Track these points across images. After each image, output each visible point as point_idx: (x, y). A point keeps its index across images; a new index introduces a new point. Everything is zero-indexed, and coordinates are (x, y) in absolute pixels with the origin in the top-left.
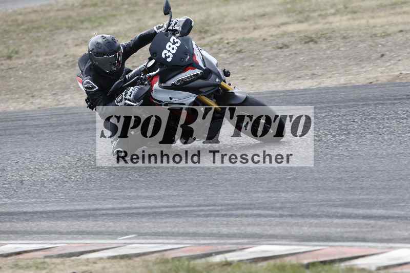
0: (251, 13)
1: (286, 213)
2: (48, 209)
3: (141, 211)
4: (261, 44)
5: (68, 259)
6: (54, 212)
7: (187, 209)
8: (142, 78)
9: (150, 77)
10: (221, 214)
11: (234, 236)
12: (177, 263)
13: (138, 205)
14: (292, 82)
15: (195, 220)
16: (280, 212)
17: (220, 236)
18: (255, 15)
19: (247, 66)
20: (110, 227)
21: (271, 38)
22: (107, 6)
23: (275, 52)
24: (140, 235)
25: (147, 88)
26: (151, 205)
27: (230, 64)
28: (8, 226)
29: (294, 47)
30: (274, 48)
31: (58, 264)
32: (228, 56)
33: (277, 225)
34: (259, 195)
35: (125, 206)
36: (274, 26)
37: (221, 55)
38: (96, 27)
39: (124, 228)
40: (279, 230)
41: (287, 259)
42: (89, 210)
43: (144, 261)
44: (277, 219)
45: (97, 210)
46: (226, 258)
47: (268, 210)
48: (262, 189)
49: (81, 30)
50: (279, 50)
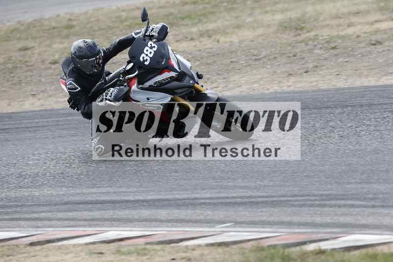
0: (345, 10)
1: (378, 204)
2: (149, 198)
3: (239, 200)
4: (355, 41)
5: (167, 246)
6: (154, 201)
7: (282, 199)
8: (121, 80)
9: (129, 79)
10: (315, 204)
11: (327, 225)
12: (273, 251)
13: (235, 195)
14: (385, 77)
15: (289, 210)
16: (373, 203)
17: (314, 225)
18: (350, 13)
19: (341, 61)
20: (208, 215)
21: (365, 35)
22: (207, 3)
23: (368, 49)
24: (237, 223)
25: (126, 89)
26: (248, 195)
27: (325, 59)
28: (111, 214)
29: (387, 43)
30: (367, 44)
31: (159, 251)
32: (324, 53)
33: (369, 216)
34: (352, 186)
35: (222, 195)
36: (368, 23)
37: (316, 51)
38: (196, 24)
39: (222, 216)
40: (371, 220)
41: (379, 248)
42: (188, 199)
43: (242, 248)
44: (370, 210)
45: (195, 199)
46: (319, 247)
47: (362, 200)
48: (354, 181)
49: (182, 27)
50: (373, 46)
